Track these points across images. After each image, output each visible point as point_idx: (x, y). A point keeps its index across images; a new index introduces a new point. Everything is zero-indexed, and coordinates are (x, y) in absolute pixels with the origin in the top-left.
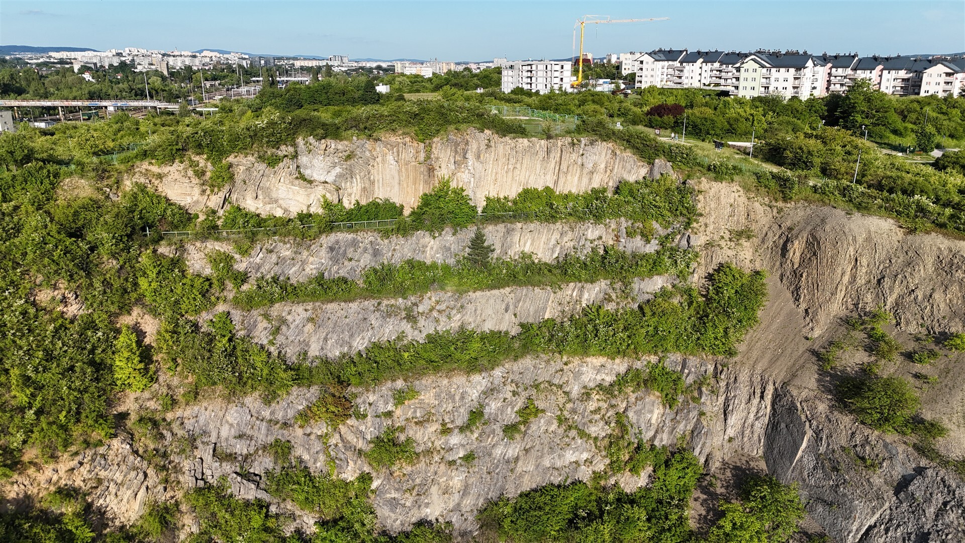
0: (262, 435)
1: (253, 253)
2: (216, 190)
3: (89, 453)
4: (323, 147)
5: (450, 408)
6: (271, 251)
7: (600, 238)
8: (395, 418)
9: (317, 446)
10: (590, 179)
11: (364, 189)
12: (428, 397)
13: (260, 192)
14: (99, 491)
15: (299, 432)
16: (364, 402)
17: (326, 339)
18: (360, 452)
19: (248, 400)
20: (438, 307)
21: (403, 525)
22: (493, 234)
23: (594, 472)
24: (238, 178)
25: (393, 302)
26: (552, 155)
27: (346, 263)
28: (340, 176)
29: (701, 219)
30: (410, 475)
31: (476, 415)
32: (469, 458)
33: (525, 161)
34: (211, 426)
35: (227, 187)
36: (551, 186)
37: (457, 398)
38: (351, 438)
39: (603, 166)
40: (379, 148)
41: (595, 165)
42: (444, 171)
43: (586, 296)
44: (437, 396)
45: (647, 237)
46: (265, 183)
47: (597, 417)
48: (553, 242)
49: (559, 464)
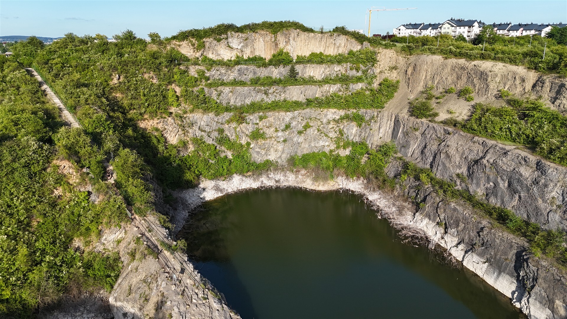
0: (214, 126)
1: (212, 70)
2: (199, 50)
3: (162, 120)
4: (237, 35)
5: (279, 123)
6: (218, 70)
7: (340, 70)
8: (259, 125)
9: (233, 131)
10: (338, 50)
11: (251, 52)
12: (271, 119)
13: (214, 51)
14: (165, 131)
15: (227, 126)
16: (249, 118)
17: (236, 98)
18: (247, 135)
19: (210, 114)
20: (276, 92)
21: (261, 161)
22: (299, 68)
23: (330, 150)
24: (207, 46)
25: (260, 88)
26: (323, 40)
27: (244, 76)
28: (243, 46)
29: (378, 63)
30: (264, 144)
31: (288, 127)
32: (285, 141)
33: (312, 42)
34: (198, 121)
35: (203, 50)
36: (323, 52)
37: (281, 120)
38: (244, 129)
39: (343, 45)
40: (257, 36)
41: (340, 44)
42: (281, 46)
43: (332, 89)
44: (274, 119)
45: (357, 70)
46: (216, 48)
47: (332, 130)
48: (322, 72)
49: (317, 145)
